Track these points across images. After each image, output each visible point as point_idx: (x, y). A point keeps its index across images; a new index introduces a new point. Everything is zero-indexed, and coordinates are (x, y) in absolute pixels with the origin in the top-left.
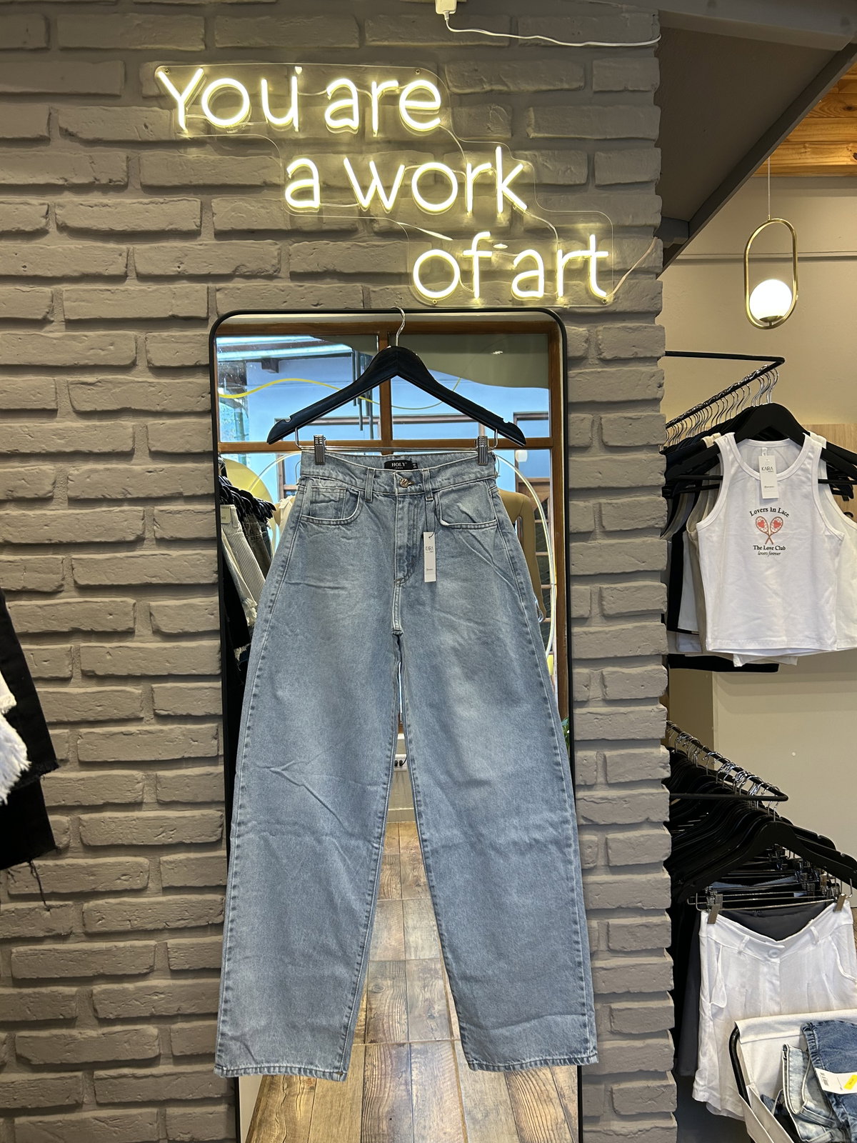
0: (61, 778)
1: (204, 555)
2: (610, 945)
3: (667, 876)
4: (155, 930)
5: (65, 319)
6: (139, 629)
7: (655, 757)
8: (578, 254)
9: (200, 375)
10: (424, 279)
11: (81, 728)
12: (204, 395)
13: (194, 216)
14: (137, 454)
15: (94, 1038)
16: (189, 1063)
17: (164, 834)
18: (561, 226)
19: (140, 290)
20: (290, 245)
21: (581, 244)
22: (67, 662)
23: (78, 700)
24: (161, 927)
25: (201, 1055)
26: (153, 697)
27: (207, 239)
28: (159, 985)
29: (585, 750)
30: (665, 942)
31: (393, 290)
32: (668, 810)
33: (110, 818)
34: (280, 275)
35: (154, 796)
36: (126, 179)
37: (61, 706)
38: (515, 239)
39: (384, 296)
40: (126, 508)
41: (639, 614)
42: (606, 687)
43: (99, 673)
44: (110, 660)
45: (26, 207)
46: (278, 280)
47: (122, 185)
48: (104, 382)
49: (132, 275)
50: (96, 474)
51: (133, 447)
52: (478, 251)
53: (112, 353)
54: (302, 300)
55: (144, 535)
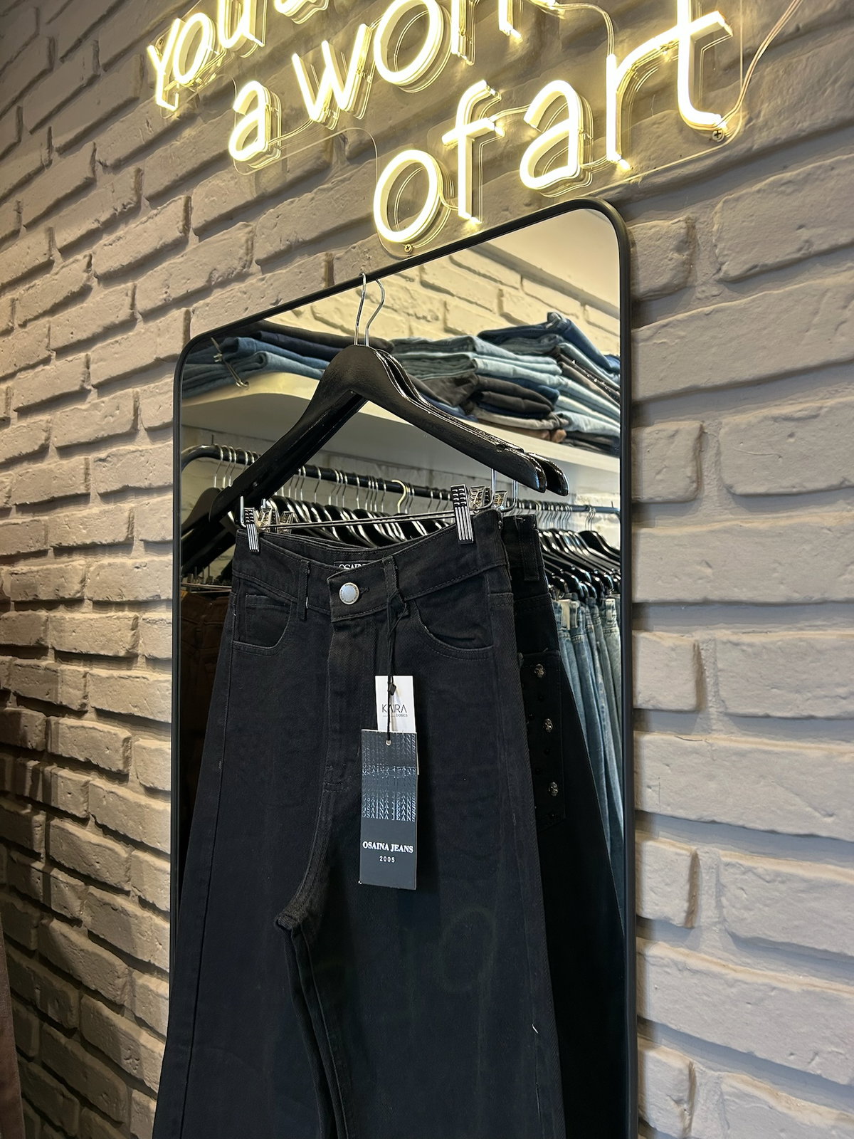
0: (71, 940)
5: (95, 385)
6: (132, 772)
13: (178, 220)
14: (134, 544)
17: (131, 1060)
23: (85, 848)
31: (359, 248)
33: (97, 1012)
34: (250, 270)
36: (135, 199)
39: (350, 261)
43: (100, 819)
44: (105, 807)
46: (250, 278)
47: (133, 207)
48: (113, 455)
49: (139, 316)
50: (103, 570)
51: (130, 536)
52: (468, 123)
53: (118, 419)
54: (262, 300)
55: (135, 651)
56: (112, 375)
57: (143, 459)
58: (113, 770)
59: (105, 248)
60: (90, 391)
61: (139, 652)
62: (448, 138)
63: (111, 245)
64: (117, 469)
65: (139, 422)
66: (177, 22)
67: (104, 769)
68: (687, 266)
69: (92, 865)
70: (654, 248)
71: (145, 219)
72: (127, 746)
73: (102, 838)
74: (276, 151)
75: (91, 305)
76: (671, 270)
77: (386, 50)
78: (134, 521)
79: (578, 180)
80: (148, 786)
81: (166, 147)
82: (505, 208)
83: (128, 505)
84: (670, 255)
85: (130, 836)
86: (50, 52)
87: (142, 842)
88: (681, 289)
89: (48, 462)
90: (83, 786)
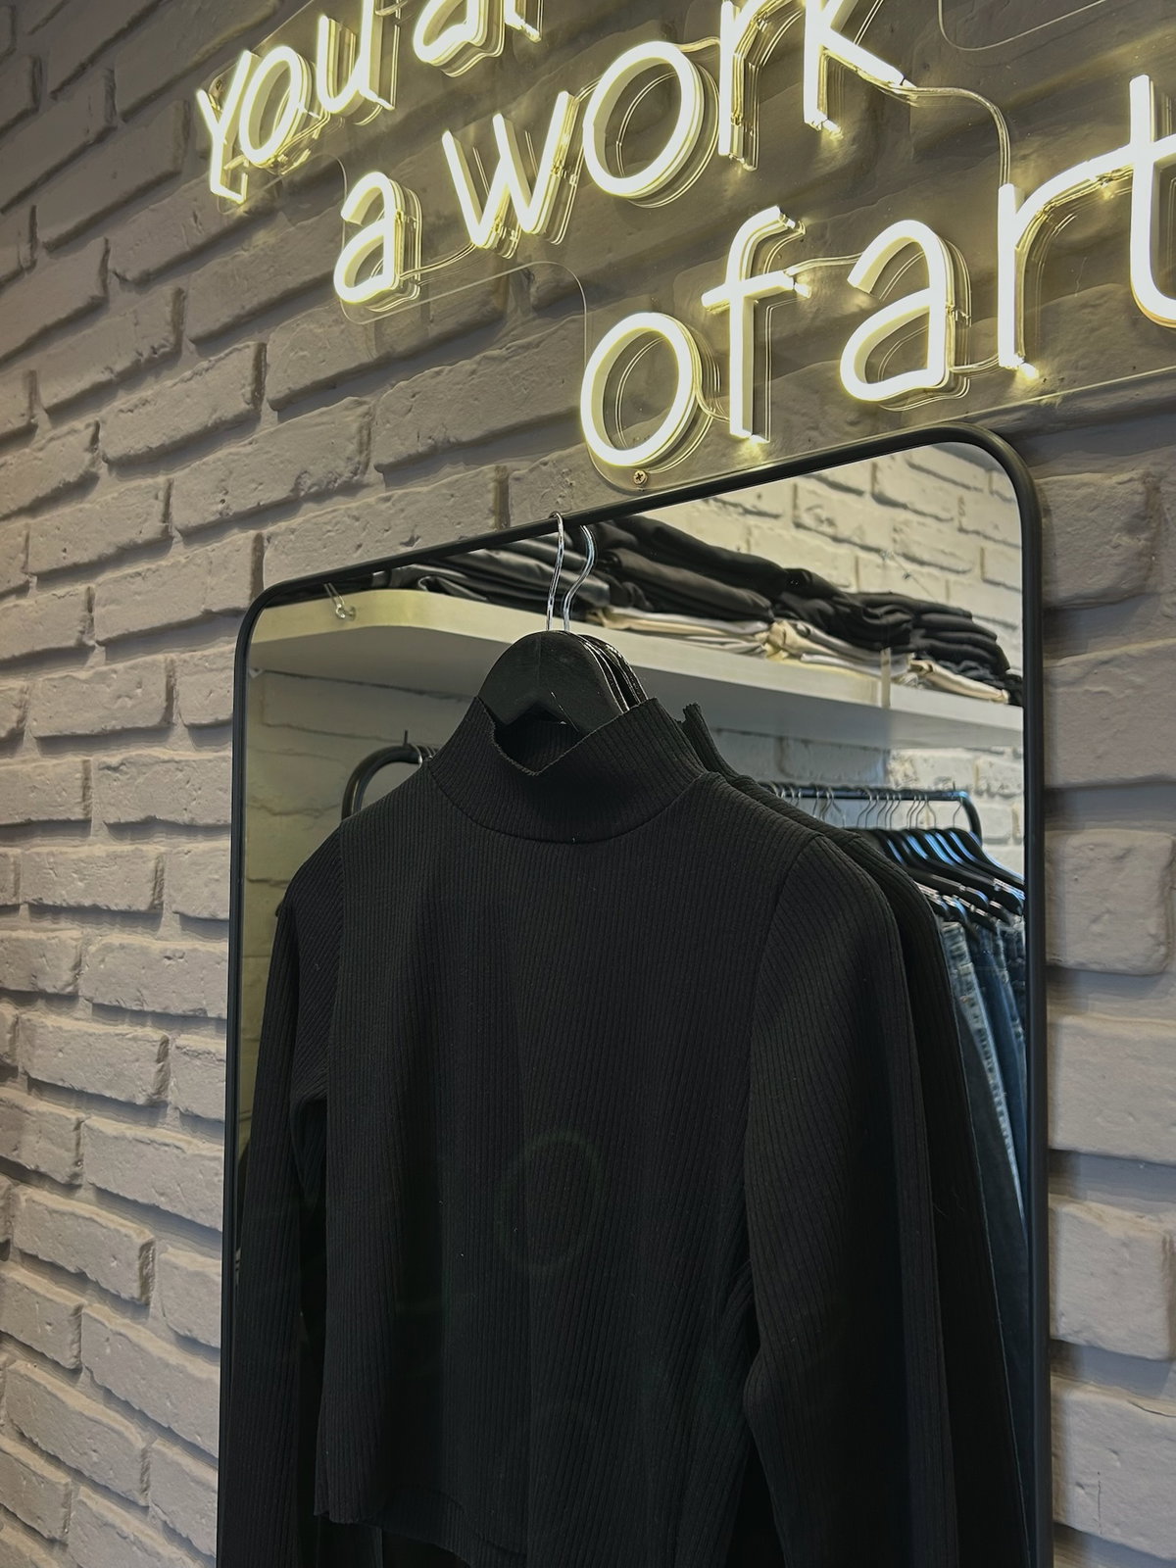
5: (103, 640)
11: (80, 1484)
13: (243, 382)
14: (167, 916)
27: (267, 423)
31: (555, 463)
34: (366, 478)
36: (172, 339)
39: (537, 486)
45: (72, 439)
46: (365, 491)
47: (169, 352)
48: (130, 763)
49: (175, 533)
50: (111, 955)
51: (156, 902)
52: (746, 278)
53: (141, 703)
54: (386, 534)
55: (163, 1097)
56: (131, 630)
57: (180, 775)
58: (124, 1295)
59: (122, 415)
60: (93, 648)
61: (169, 1098)
62: (711, 299)
63: (131, 411)
64: (137, 787)
65: (175, 711)
66: (246, 56)
67: (106, 1291)
68: (1145, 559)
69: (86, 1454)
70: (1086, 523)
71: (188, 374)
72: (147, 1257)
73: (102, 1406)
74: (413, 288)
75: (98, 507)
76: (1117, 565)
77: (604, 135)
78: (165, 876)
79: (947, 389)
80: (182, 1333)
81: (224, 259)
82: (812, 425)
83: (154, 848)
84: (1115, 539)
85: (149, 1415)
86: (34, 83)
87: (169, 1430)
88: (1134, 596)
89: (22, 758)
90: (72, 1315)
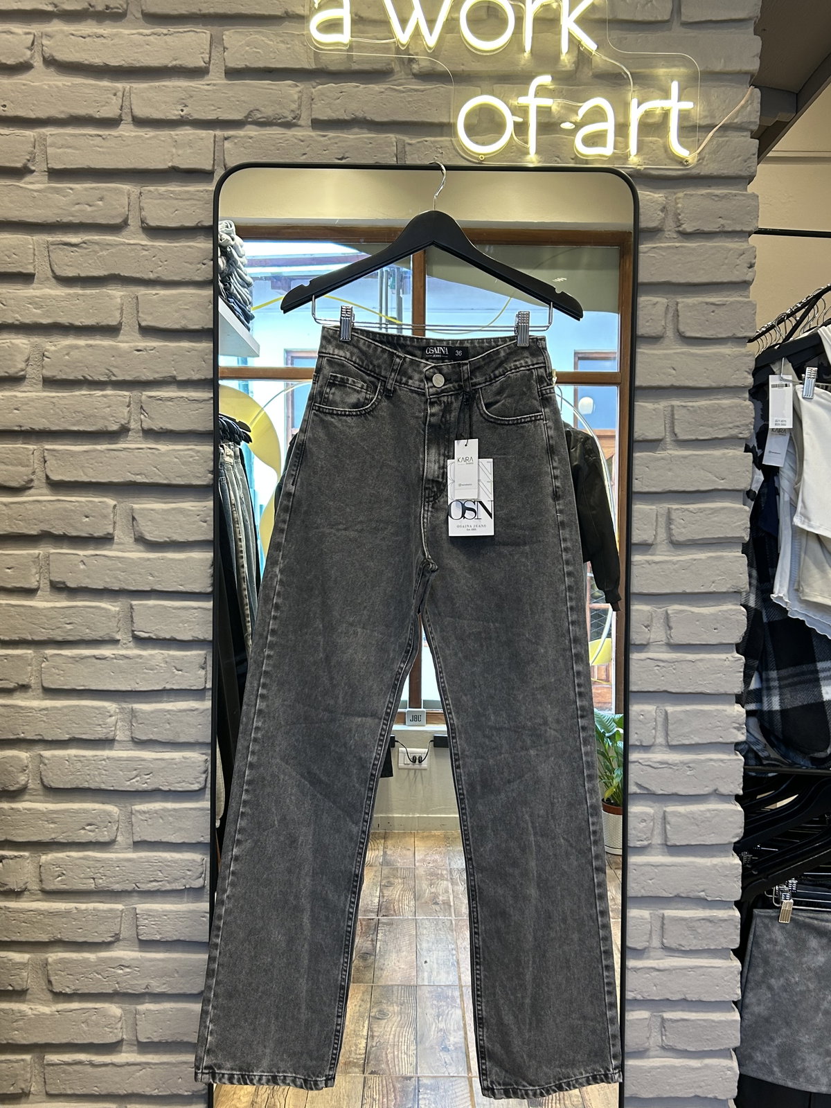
0: (20, 707)
1: (198, 452)
2: (665, 941)
3: (737, 861)
4: (122, 891)
5: (48, 168)
6: (118, 535)
7: (728, 716)
8: (656, 105)
9: (201, 238)
10: (471, 130)
11: (46, 649)
12: (205, 261)
13: (202, 51)
14: (124, 328)
15: (47, 1015)
16: (156, 1052)
17: (138, 778)
18: (638, 70)
19: (135, 137)
20: (314, 88)
21: (662, 94)
22: (34, 571)
23: (45, 616)
24: (129, 889)
25: (171, 1043)
26: (132, 617)
27: (216, 78)
28: (125, 957)
29: (643, 703)
30: (732, 941)
31: (432, 142)
32: (742, 780)
33: (75, 756)
34: (301, 122)
35: (129, 733)
36: (125, 6)
37: (24, 622)
38: (578, 85)
39: (421, 149)
40: (109, 392)
41: (714, 541)
42: (670, 628)
43: (72, 585)
44: (84, 570)
45: (9, 37)
47: (120, 13)
48: (91, 242)
51: (120, 321)
52: (536, 97)
53: (100, 210)
54: (325, 152)
55: (128, 426)
58: (96, 535)
61: (132, 427)
62: (522, 101)
63: (84, 38)
64: (100, 257)
69: (58, 628)
70: (650, 207)
71: (145, 31)
76: (657, 220)
82: (557, 157)
84: (657, 212)
85: (131, 588)
87: (152, 591)
88: (660, 231)
